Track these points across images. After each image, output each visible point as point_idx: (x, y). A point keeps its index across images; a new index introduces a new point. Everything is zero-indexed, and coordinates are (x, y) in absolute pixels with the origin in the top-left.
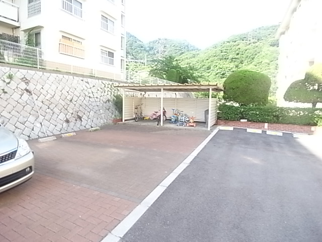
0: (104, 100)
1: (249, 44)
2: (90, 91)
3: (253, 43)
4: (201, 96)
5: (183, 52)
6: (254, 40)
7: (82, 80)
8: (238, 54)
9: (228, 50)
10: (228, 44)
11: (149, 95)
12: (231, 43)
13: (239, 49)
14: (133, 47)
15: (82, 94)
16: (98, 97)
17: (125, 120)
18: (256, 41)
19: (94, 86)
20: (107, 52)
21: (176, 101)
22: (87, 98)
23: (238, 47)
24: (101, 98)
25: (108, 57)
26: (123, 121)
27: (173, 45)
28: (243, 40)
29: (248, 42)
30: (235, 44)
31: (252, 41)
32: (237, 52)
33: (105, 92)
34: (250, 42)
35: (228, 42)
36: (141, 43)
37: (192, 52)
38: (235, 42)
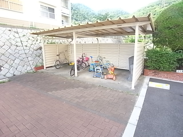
0: (35, 48)
1: (163, 7)
2: (19, 40)
3: (166, 6)
4: (129, 42)
5: (119, 15)
6: (166, 5)
7: (10, 30)
8: (155, 14)
9: (148, 12)
10: (148, 8)
11: (85, 42)
12: (150, 8)
13: (156, 11)
14: (88, 15)
15: (7, 43)
16: (28, 45)
17: (46, 68)
18: (168, 5)
19: (24, 36)
20: (48, 8)
21: (98, 46)
22: (13, 47)
23: (155, 10)
24: (32, 46)
25: (48, 12)
26: (45, 68)
27: (113, 12)
28: (158, 5)
29: (162, 6)
30: (153, 8)
31: (165, 5)
32: (154, 13)
33: (37, 41)
34: (163, 6)
35: (148, 7)
36: (93, 12)
37: (124, 15)
38: (153, 6)
